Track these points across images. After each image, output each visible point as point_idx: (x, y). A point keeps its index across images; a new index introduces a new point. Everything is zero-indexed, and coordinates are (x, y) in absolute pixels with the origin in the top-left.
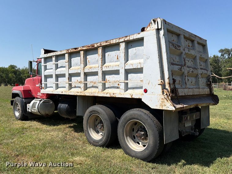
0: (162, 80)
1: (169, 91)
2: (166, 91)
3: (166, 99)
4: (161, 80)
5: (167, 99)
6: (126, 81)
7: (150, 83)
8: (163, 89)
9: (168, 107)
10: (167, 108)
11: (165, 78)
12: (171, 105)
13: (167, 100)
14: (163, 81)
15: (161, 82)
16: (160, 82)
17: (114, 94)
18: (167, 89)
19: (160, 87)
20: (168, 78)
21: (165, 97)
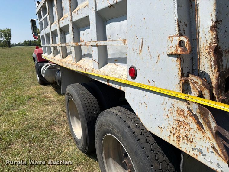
0: (182, 38)
1: (210, 83)
2: (200, 83)
3: (195, 116)
4: (180, 34)
5: (201, 121)
6: (102, 43)
7: (145, 49)
8: (184, 74)
9: (201, 152)
10: (196, 153)
11: (201, 29)
12: (214, 149)
13: (198, 123)
14: (186, 40)
15: (181, 43)
16: (173, 46)
17: (86, 69)
18: (202, 75)
19: (174, 65)
20: (213, 28)
21: (190, 110)
